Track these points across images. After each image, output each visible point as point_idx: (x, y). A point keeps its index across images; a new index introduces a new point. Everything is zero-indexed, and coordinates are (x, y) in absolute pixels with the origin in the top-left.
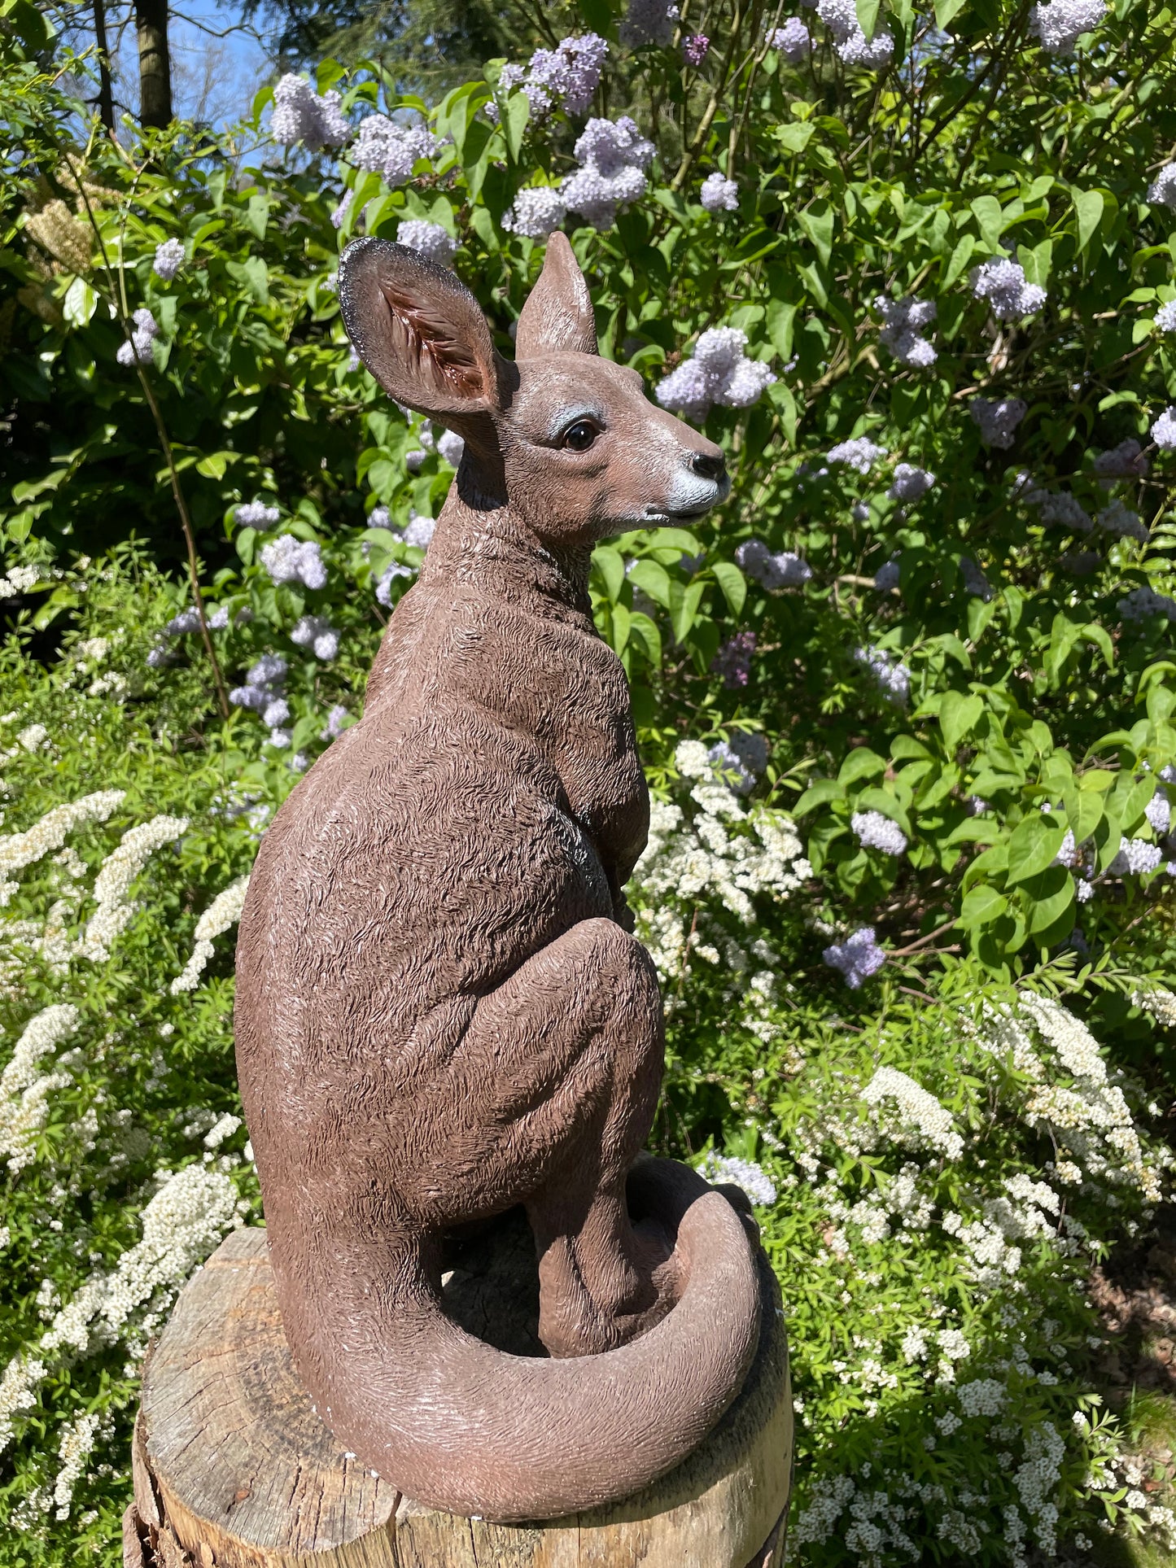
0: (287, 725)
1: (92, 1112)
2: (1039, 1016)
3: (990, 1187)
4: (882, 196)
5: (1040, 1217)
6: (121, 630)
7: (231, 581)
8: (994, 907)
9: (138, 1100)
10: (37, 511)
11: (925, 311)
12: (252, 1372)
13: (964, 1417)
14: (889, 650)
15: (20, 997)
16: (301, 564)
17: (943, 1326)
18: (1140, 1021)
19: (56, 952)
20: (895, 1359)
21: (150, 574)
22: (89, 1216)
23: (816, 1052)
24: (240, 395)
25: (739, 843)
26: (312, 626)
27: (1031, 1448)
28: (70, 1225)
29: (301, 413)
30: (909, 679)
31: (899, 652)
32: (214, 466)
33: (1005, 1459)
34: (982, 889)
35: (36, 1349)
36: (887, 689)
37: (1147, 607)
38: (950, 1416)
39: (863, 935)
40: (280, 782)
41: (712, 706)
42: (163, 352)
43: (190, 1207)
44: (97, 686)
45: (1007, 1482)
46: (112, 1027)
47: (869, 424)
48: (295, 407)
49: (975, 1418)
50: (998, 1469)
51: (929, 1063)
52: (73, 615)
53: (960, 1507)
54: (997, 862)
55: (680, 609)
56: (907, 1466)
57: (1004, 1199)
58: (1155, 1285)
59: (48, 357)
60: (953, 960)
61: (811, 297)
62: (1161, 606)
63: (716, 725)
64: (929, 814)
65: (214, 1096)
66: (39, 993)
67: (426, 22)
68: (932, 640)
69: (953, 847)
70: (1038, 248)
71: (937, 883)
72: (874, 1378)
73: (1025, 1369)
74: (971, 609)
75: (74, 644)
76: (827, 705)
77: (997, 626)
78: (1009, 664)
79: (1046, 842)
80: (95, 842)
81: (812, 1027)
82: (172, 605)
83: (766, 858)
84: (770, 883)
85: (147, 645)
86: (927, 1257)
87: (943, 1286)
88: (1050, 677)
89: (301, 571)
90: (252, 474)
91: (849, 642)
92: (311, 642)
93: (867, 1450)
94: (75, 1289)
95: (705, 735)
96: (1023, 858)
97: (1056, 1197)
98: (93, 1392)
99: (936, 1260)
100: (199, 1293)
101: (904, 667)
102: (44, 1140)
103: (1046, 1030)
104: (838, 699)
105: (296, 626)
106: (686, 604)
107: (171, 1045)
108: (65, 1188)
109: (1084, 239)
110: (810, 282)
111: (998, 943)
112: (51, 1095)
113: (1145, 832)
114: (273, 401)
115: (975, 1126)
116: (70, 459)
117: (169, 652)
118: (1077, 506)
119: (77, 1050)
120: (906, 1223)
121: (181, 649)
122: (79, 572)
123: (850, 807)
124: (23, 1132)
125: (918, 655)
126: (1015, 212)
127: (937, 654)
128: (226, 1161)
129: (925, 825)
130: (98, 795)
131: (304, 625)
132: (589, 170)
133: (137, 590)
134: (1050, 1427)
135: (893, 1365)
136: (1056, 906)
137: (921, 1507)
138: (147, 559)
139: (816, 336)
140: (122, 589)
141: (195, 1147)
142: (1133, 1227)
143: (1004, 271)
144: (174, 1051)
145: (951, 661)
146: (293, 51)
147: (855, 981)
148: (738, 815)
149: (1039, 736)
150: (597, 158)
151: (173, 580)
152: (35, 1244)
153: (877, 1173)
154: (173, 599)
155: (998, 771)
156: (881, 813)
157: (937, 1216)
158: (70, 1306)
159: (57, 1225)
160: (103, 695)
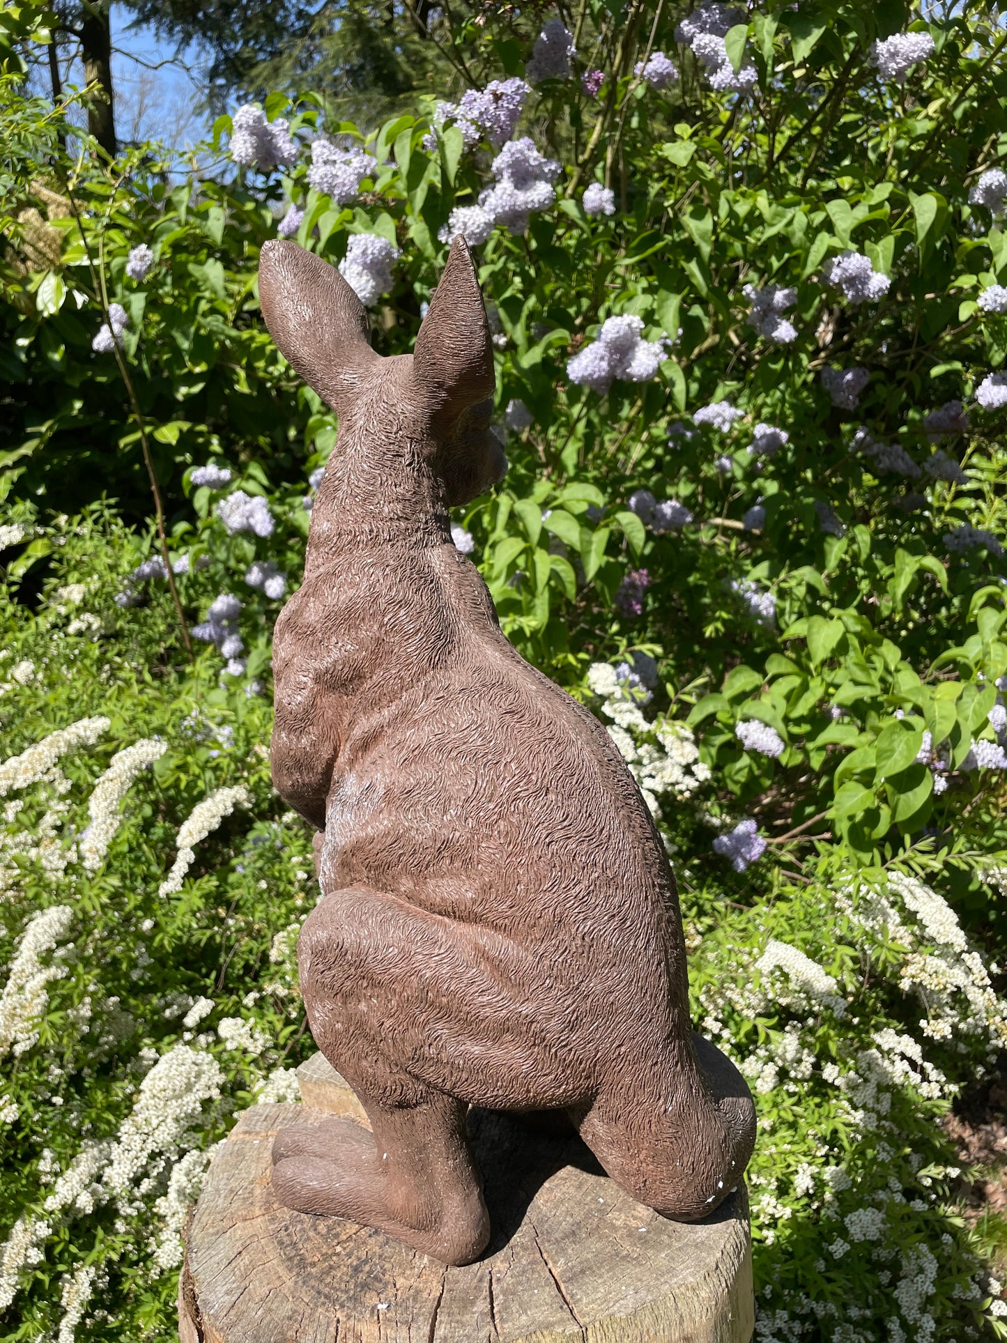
0: (242, 656)
1: (88, 1000)
2: (905, 894)
3: (861, 1041)
4: (750, 202)
5: (905, 1065)
6: (96, 577)
7: (187, 533)
8: (862, 801)
9: (123, 988)
10: (15, 474)
11: (787, 297)
12: (283, 1233)
13: (851, 1242)
14: (758, 581)
15: (20, 901)
16: (251, 515)
17: (826, 1163)
18: (980, 893)
19: (52, 858)
20: (787, 1193)
21: (117, 528)
22: (81, 1091)
23: (711, 929)
24: (190, 373)
25: (645, 750)
26: (263, 570)
27: (908, 1266)
28: (67, 1099)
29: (243, 387)
30: (776, 606)
31: (768, 583)
32: (169, 434)
33: (885, 1277)
34: (851, 785)
35: (39, 1210)
36: (759, 615)
37: (968, 540)
38: (840, 1241)
39: (746, 826)
40: (240, 706)
41: (618, 633)
42: (132, 341)
43: (180, 1083)
44: (74, 626)
45: (888, 1296)
46: (100, 924)
47: (727, 390)
48: (238, 382)
49: (860, 1244)
50: (879, 1286)
51: (809, 935)
52: (53, 565)
53: (848, 1320)
54: (863, 761)
55: (589, 552)
56: (803, 1287)
57: (874, 1051)
58: (997, 1119)
59: (23, 342)
60: (828, 847)
61: (693, 288)
62: (980, 539)
63: (622, 649)
64: (799, 721)
65: (189, 982)
66: (37, 896)
67: (336, 57)
68: (795, 573)
69: (820, 749)
70: (881, 243)
71: (803, 779)
72: (770, 1210)
73: (898, 1198)
74: (826, 547)
75: (55, 590)
76: (709, 631)
77: (848, 558)
78: (858, 591)
79: (907, 743)
80: (78, 762)
81: (707, 907)
82: (138, 555)
83: (668, 762)
84: (673, 784)
85: (116, 589)
86: (812, 1104)
87: (825, 1128)
88: (894, 601)
89: (252, 521)
90: (201, 440)
91: (724, 575)
92: (262, 584)
93: (767, 1274)
94: (72, 1156)
95: (613, 659)
96: (889, 757)
97: (918, 1048)
98: (88, 1246)
99: (818, 1106)
100: (227, 1163)
101: (771, 596)
102: (46, 1026)
103: (911, 905)
104: (719, 625)
105: (249, 570)
106: (594, 547)
107: (152, 938)
108: (62, 1067)
109: (921, 235)
110: (693, 275)
111: (866, 830)
112: (51, 986)
113: (988, 733)
114: (219, 377)
115: (850, 988)
116: (43, 429)
117: (135, 594)
118: (907, 456)
119: (71, 945)
120: (792, 1074)
121: (145, 591)
122: (58, 528)
123: (733, 716)
124: (28, 1019)
125: (784, 585)
126: (861, 213)
127: (799, 584)
128: (202, 1039)
129: (795, 730)
130: (85, 721)
131: (255, 569)
132: (506, 185)
133: (108, 543)
134: (924, 1248)
135: (787, 1199)
136: (916, 799)
137: (815, 1322)
138: (115, 516)
139: (697, 320)
140: (95, 542)
141: (176, 1027)
142: (980, 1070)
143: (855, 262)
144: (156, 943)
145: (811, 590)
146: (221, 81)
147: (741, 866)
148: (644, 726)
149: (890, 653)
150: (513, 174)
151: (137, 532)
152: (36, 1118)
153: (771, 1033)
154: (138, 549)
155: (857, 683)
156: (761, 721)
157: (817, 1067)
158: (69, 1172)
159: (58, 1100)
160: (80, 634)
